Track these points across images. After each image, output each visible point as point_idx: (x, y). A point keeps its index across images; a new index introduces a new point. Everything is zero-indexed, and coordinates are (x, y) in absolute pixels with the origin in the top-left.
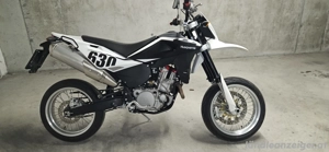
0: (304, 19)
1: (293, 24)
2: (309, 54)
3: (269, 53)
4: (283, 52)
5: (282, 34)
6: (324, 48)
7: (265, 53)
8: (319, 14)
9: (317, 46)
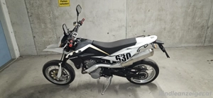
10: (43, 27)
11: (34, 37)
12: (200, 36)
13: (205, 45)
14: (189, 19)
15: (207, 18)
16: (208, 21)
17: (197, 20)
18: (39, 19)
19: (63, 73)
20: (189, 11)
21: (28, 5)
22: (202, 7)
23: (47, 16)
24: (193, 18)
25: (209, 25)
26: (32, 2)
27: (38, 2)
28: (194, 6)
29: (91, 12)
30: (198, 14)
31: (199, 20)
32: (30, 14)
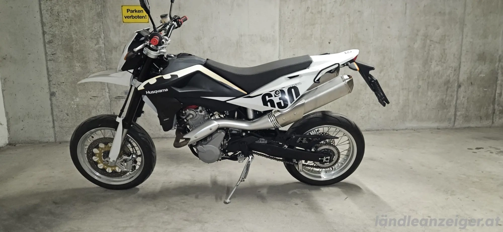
0: (463, 77)
1: (447, 82)
2: (477, 129)
3: (414, 124)
4: (435, 125)
5: (433, 97)
6: (498, 121)
7: (409, 125)
8: (484, 69)
9: (487, 117)
10: (78, 69)
11: (52, 94)
12: (443, 106)
13: (457, 125)
14: (417, 65)
15: (455, 65)
16: (457, 70)
17: (435, 67)
18: (71, 50)
19: (124, 151)
20: (416, 46)
21: (46, 16)
22: (443, 39)
23: (91, 44)
24: (426, 62)
25: (461, 79)
26: (56, 8)
27: (72, 10)
28: (426, 36)
29: (198, 39)
30: (436, 53)
31: (439, 68)
32: (48, 38)
